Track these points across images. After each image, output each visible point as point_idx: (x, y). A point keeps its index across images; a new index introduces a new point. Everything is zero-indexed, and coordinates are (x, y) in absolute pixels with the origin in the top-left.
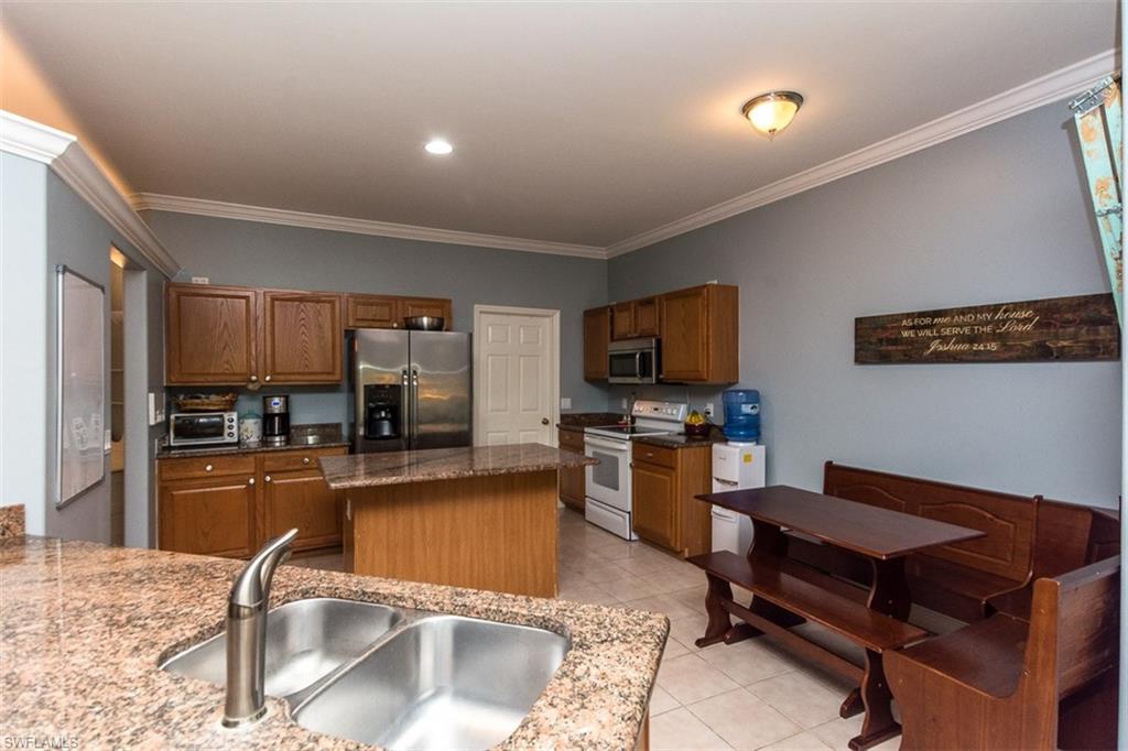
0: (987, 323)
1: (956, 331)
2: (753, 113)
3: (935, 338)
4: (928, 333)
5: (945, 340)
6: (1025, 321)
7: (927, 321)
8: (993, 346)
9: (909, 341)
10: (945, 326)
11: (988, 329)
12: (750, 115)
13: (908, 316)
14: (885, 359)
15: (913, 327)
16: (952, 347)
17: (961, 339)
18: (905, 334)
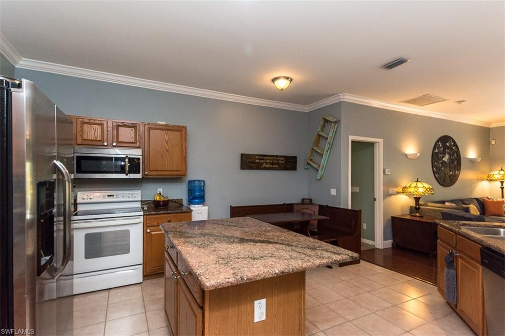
0: (275, 160)
1: (269, 161)
2: (276, 82)
3: (264, 163)
4: (262, 161)
5: (267, 163)
6: (283, 160)
7: (263, 157)
8: (277, 166)
9: (257, 163)
10: (267, 159)
11: (276, 162)
12: (275, 82)
13: (258, 155)
14: (251, 168)
15: (259, 159)
16: (268, 166)
17: (271, 164)
18: (257, 161)
